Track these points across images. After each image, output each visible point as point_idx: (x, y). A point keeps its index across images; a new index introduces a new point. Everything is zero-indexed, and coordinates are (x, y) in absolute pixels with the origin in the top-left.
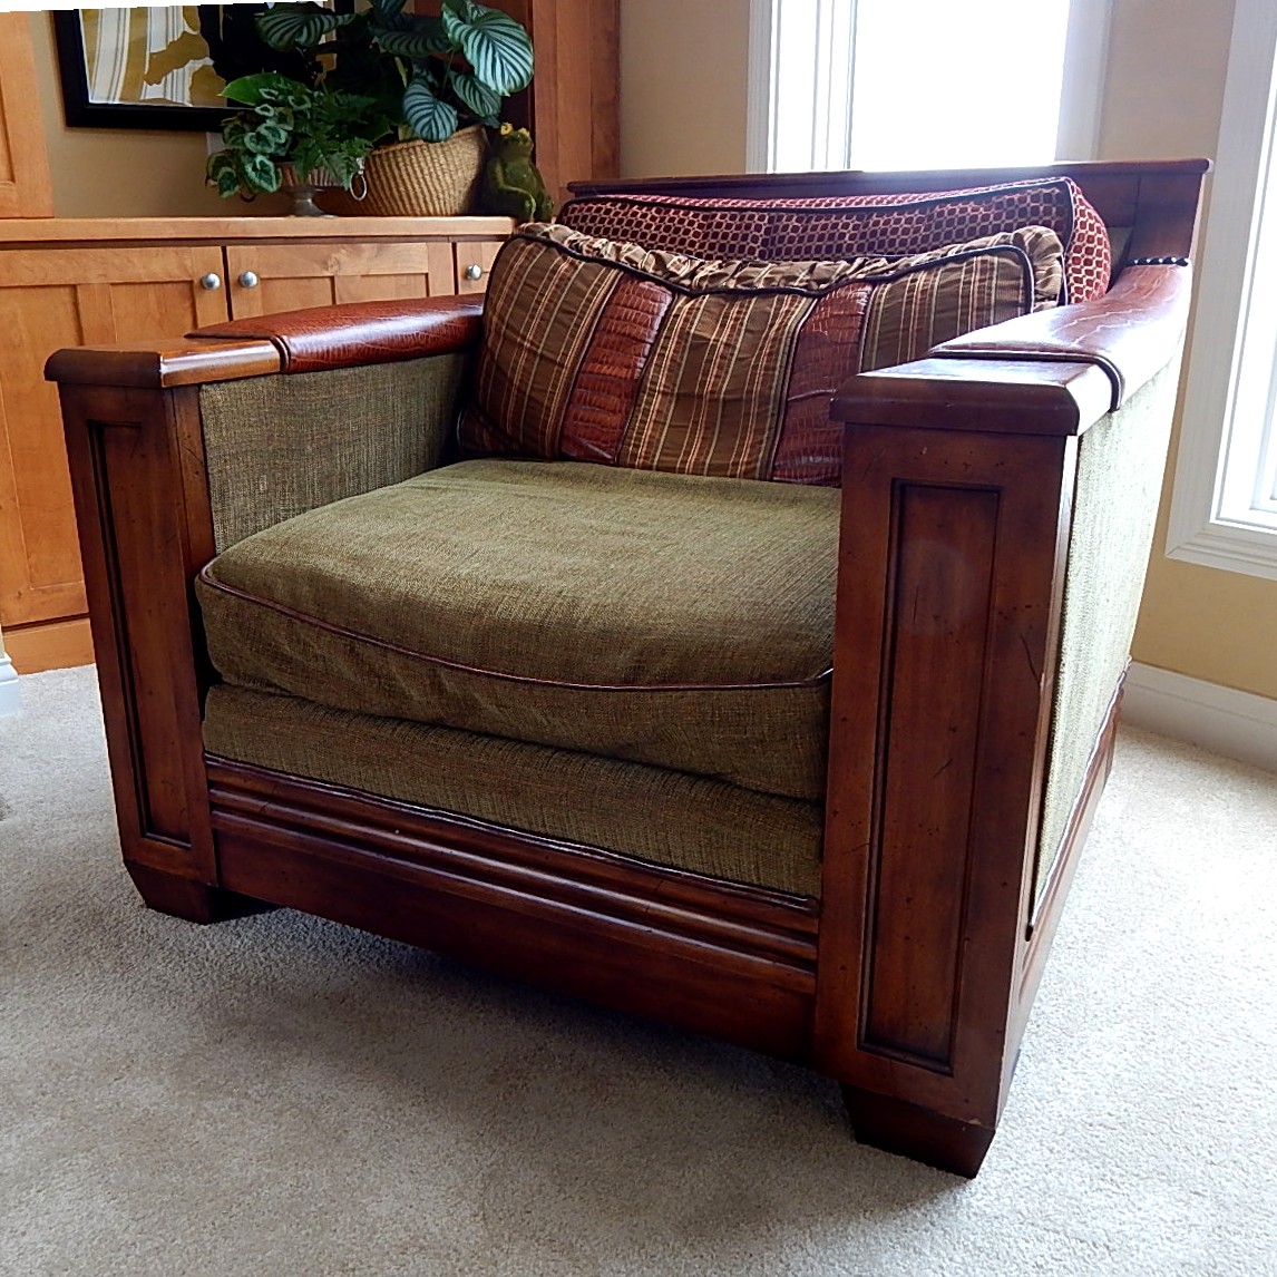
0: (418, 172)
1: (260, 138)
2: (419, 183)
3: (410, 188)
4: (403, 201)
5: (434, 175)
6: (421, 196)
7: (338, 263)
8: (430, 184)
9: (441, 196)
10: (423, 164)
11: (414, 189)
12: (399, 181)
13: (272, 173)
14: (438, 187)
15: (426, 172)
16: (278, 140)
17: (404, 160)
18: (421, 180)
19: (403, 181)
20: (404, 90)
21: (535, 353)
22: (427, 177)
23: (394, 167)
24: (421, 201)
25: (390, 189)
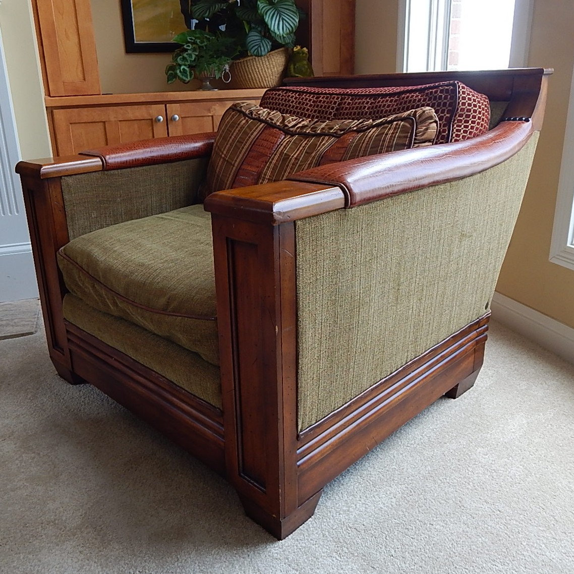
0: (257, 69)
1: (184, 59)
2: (257, 74)
3: (253, 76)
4: (250, 82)
5: (263, 70)
6: (257, 79)
7: (215, 109)
8: (261, 74)
9: (267, 79)
10: (259, 66)
11: (255, 76)
12: (248, 73)
13: (188, 73)
14: (265, 75)
15: (260, 69)
16: (191, 59)
17: (250, 64)
18: (258, 72)
19: (250, 73)
20: (248, 35)
22: (260, 71)
23: (246, 67)
24: (258, 81)
25: (245, 76)
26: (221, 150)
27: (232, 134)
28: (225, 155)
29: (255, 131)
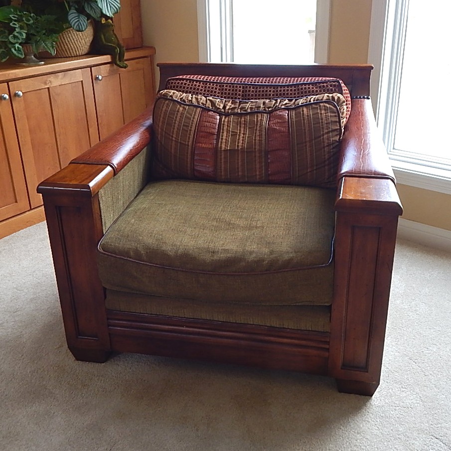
0: (72, 40)
1: (15, 37)
2: (73, 44)
3: (69, 46)
4: (67, 51)
5: (78, 41)
6: (74, 49)
7: (50, 82)
8: (77, 44)
9: (81, 48)
10: (74, 37)
11: (71, 47)
12: (65, 44)
13: (22, 50)
14: (80, 45)
15: (75, 40)
16: (23, 37)
17: (66, 36)
18: (74, 43)
19: (67, 44)
20: (68, 12)
21: (178, 142)
22: (76, 42)
23: (62, 39)
24: (74, 51)
25: (61, 47)
26: (170, 135)
27: (175, 120)
28: (176, 138)
29: (195, 115)
